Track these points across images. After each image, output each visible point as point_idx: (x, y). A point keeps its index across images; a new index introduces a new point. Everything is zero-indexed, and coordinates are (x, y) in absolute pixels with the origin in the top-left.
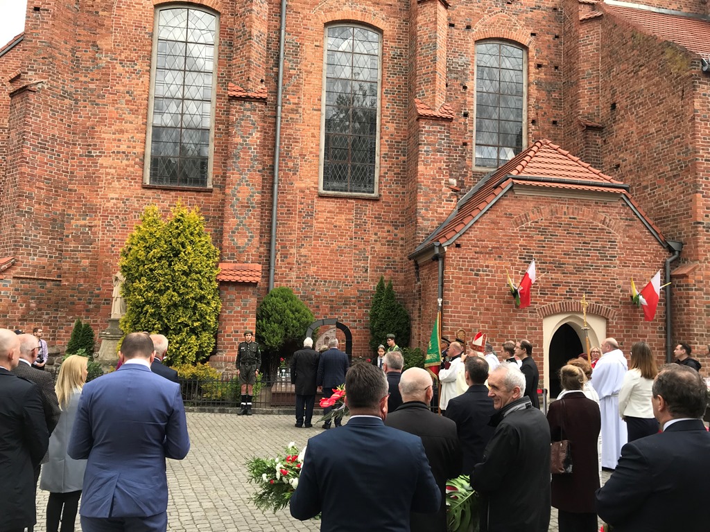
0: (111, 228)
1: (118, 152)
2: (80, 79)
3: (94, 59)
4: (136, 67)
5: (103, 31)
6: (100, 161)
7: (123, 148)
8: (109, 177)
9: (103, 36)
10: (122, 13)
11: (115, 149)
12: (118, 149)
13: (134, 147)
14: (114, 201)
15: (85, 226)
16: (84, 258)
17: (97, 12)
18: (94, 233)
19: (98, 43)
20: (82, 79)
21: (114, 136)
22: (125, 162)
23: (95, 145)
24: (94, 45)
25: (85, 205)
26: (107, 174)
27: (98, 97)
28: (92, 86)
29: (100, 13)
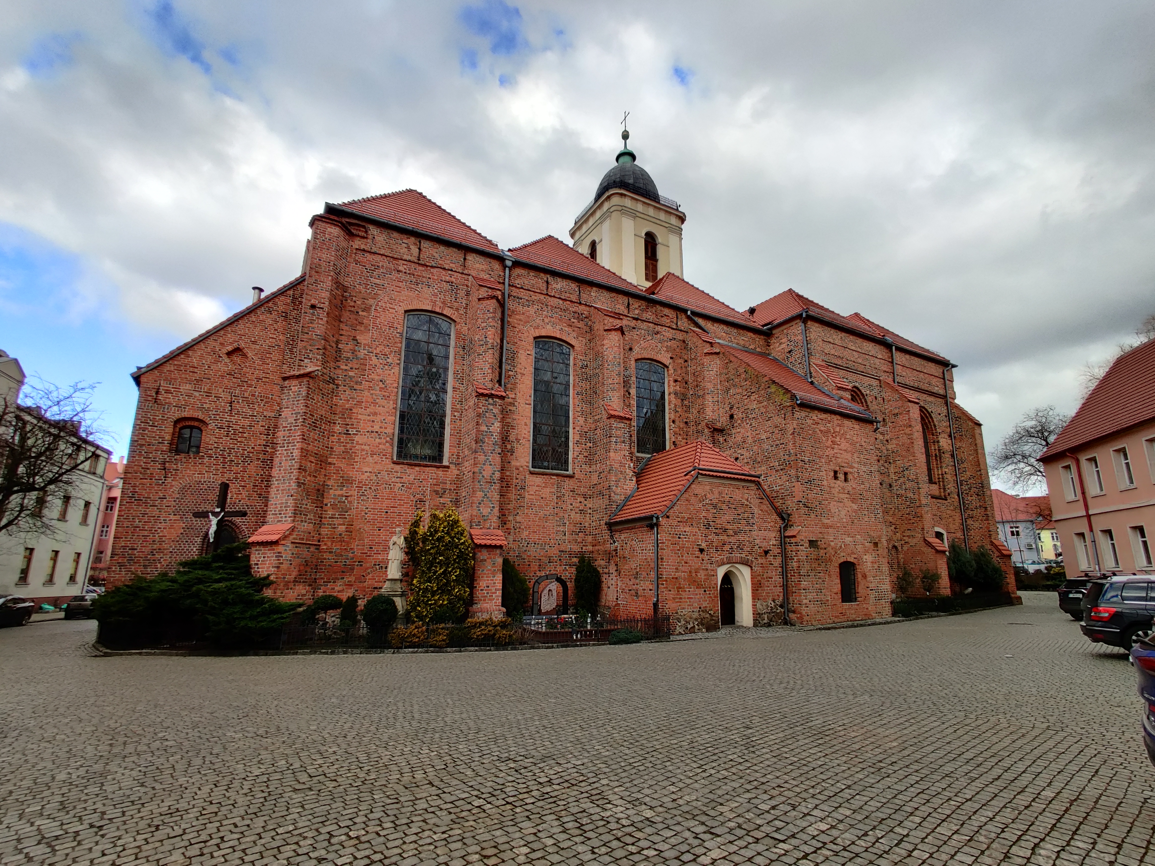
0: (365, 498)
1: (372, 432)
2: (342, 367)
3: (354, 351)
4: (388, 360)
5: (362, 329)
6: (356, 438)
7: (376, 428)
8: (364, 453)
9: (362, 332)
10: (378, 315)
11: (370, 429)
12: (372, 429)
13: (386, 428)
14: (368, 474)
15: (342, 496)
16: (341, 524)
17: (357, 312)
18: (350, 502)
19: (358, 337)
20: (343, 367)
21: (369, 418)
22: (378, 440)
23: (352, 425)
24: (355, 339)
25: (341, 477)
26: (363, 450)
27: (356, 383)
28: (351, 374)
29: (360, 313)
